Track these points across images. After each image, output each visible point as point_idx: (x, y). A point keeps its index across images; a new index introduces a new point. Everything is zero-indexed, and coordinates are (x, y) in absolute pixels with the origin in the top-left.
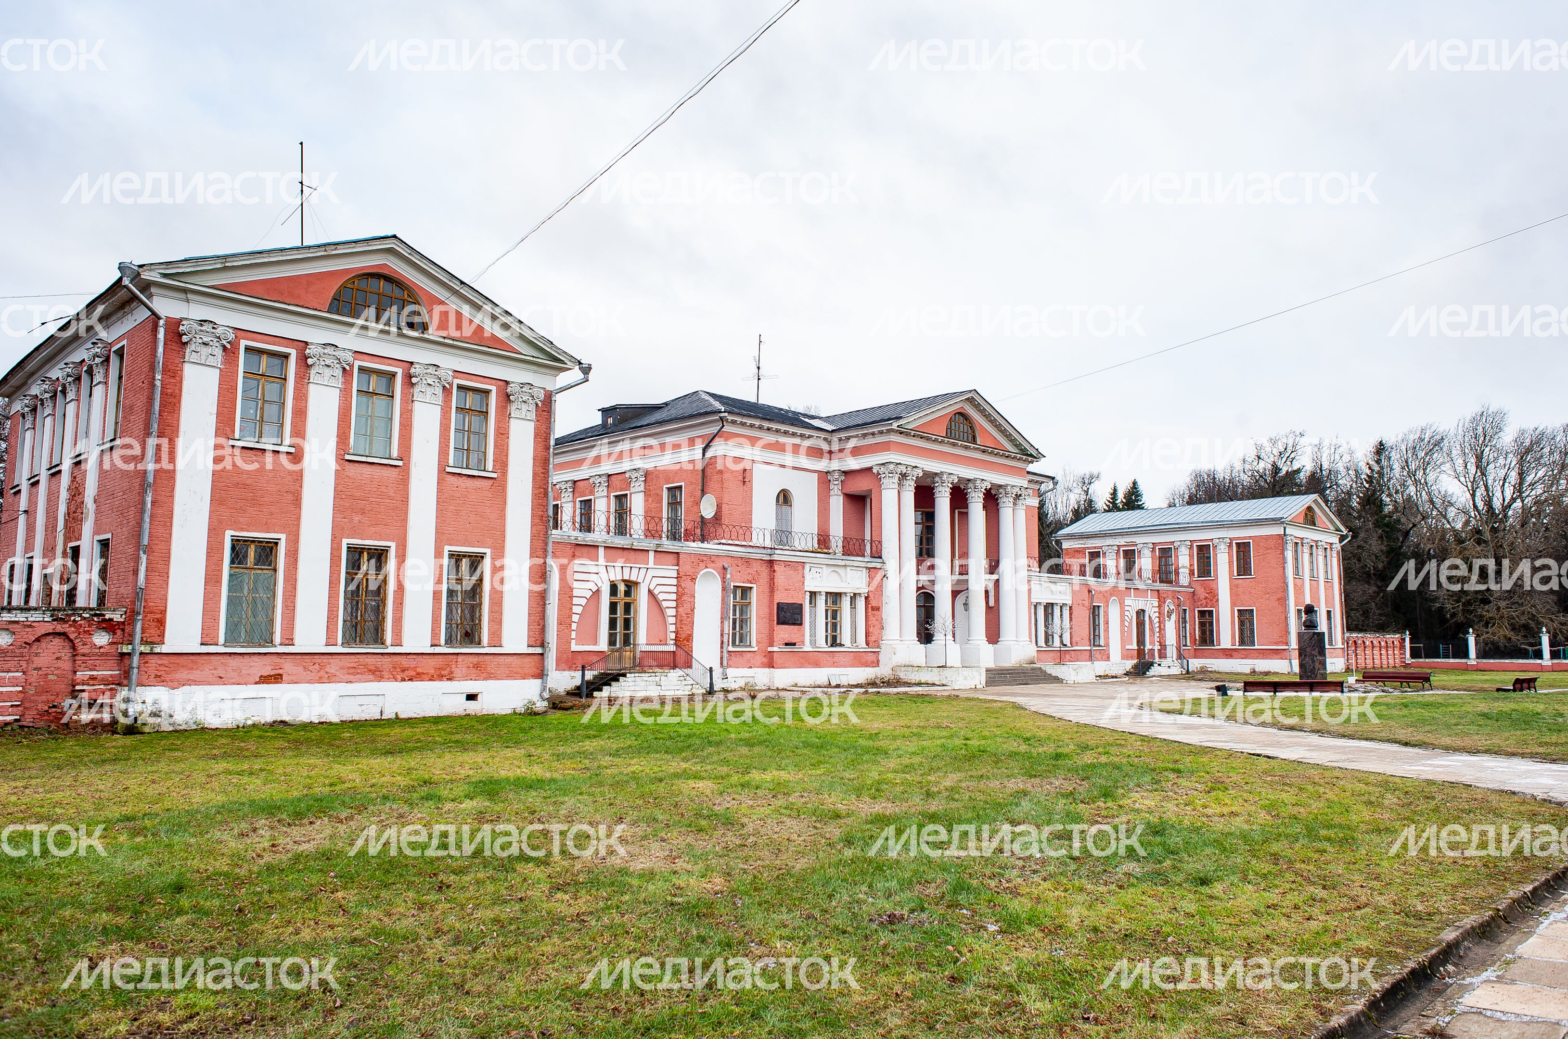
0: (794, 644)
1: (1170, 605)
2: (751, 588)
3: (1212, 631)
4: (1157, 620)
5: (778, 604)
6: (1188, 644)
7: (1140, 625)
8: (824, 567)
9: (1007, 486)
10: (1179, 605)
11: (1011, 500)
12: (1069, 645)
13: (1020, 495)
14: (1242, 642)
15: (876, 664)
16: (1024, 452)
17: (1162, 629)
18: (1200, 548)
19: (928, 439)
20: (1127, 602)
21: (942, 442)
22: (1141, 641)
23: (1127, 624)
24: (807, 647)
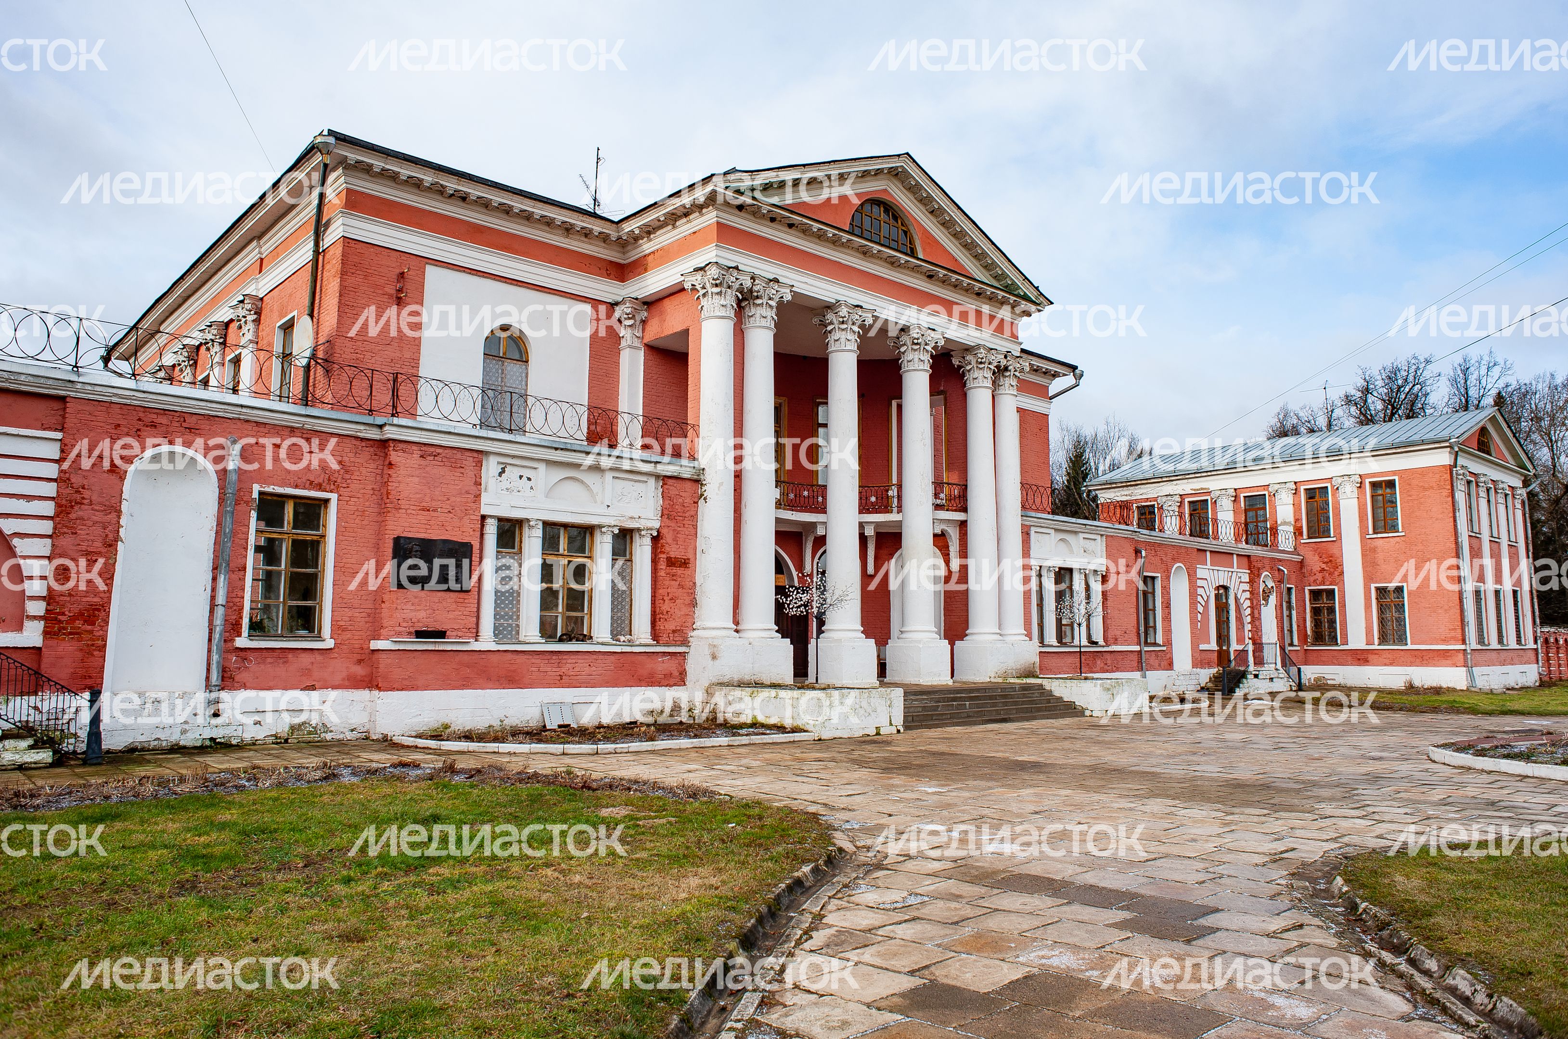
0: (441, 634)
1: (1267, 580)
2: (327, 501)
3: (1332, 622)
4: (1248, 603)
5: (397, 540)
6: (1296, 642)
7: (1222, 608)
8: (542, 467)
9: (978, 346)
10: (1281, 581)
11: (989, 374)
12: (1101, 642)
13: (1006, 369)
14: (1383, 639)
15: (680, 678)
16: (1010, 289)
17: (1256, 619)
18: (1311, 494)
19: (805, 231)
20: (1201, 572)
21: (835, 242)
22: (1223, 637)
23: (1200, 609)
24: (487, 642)
